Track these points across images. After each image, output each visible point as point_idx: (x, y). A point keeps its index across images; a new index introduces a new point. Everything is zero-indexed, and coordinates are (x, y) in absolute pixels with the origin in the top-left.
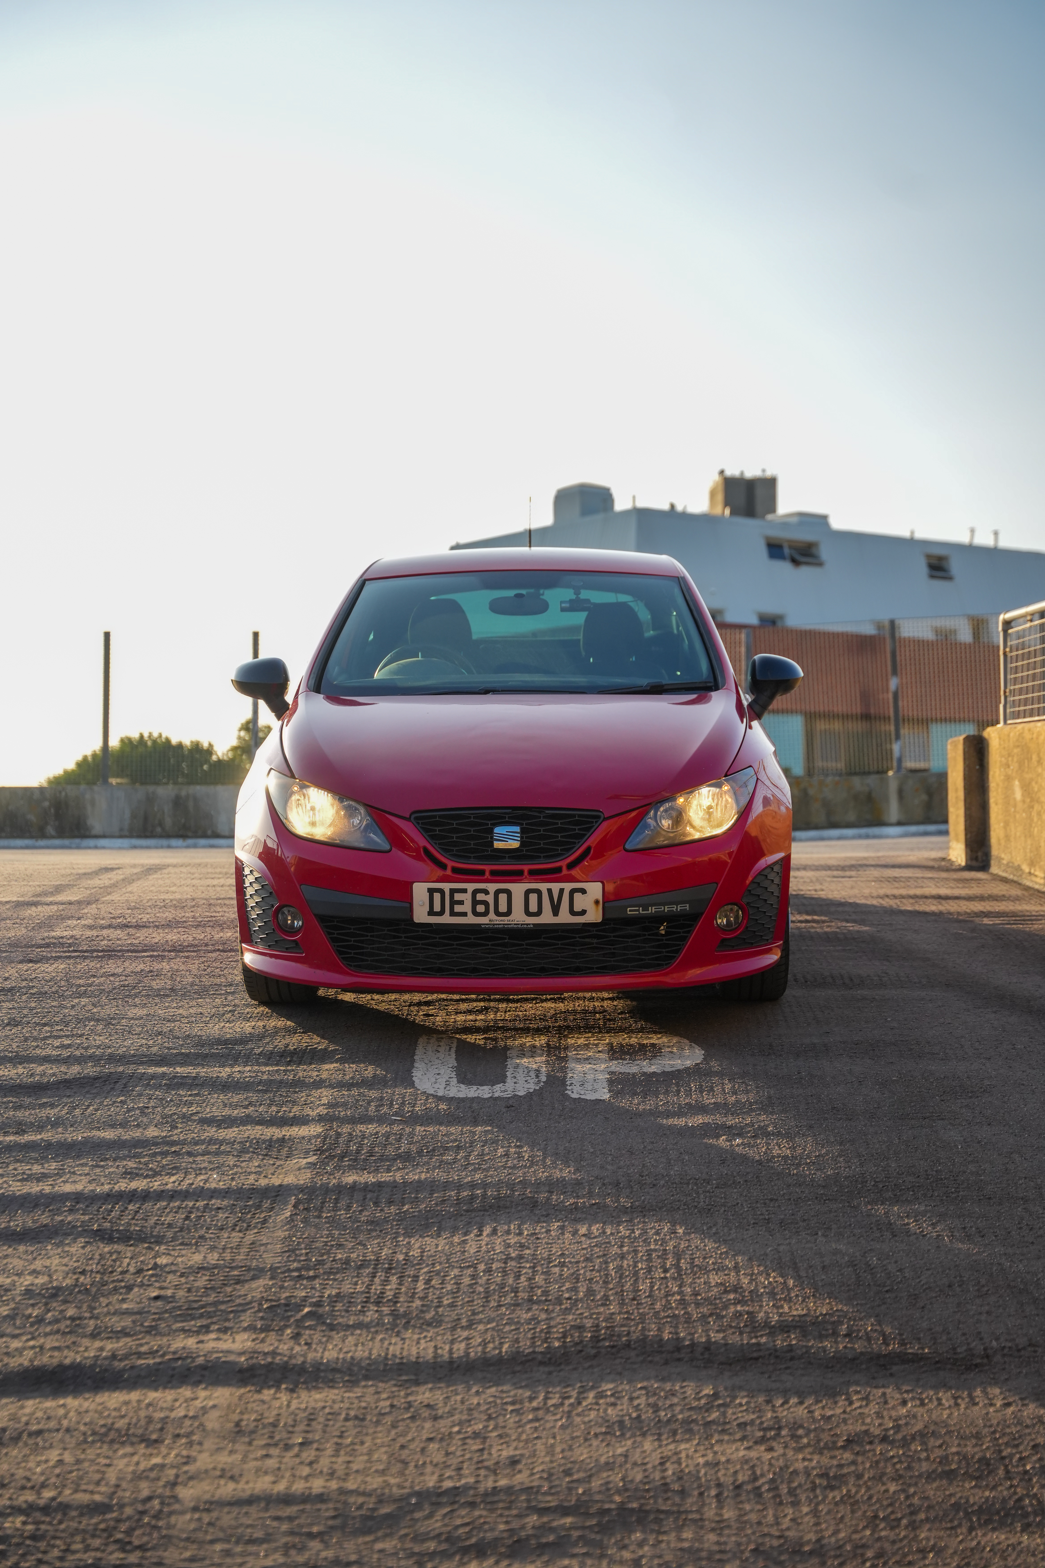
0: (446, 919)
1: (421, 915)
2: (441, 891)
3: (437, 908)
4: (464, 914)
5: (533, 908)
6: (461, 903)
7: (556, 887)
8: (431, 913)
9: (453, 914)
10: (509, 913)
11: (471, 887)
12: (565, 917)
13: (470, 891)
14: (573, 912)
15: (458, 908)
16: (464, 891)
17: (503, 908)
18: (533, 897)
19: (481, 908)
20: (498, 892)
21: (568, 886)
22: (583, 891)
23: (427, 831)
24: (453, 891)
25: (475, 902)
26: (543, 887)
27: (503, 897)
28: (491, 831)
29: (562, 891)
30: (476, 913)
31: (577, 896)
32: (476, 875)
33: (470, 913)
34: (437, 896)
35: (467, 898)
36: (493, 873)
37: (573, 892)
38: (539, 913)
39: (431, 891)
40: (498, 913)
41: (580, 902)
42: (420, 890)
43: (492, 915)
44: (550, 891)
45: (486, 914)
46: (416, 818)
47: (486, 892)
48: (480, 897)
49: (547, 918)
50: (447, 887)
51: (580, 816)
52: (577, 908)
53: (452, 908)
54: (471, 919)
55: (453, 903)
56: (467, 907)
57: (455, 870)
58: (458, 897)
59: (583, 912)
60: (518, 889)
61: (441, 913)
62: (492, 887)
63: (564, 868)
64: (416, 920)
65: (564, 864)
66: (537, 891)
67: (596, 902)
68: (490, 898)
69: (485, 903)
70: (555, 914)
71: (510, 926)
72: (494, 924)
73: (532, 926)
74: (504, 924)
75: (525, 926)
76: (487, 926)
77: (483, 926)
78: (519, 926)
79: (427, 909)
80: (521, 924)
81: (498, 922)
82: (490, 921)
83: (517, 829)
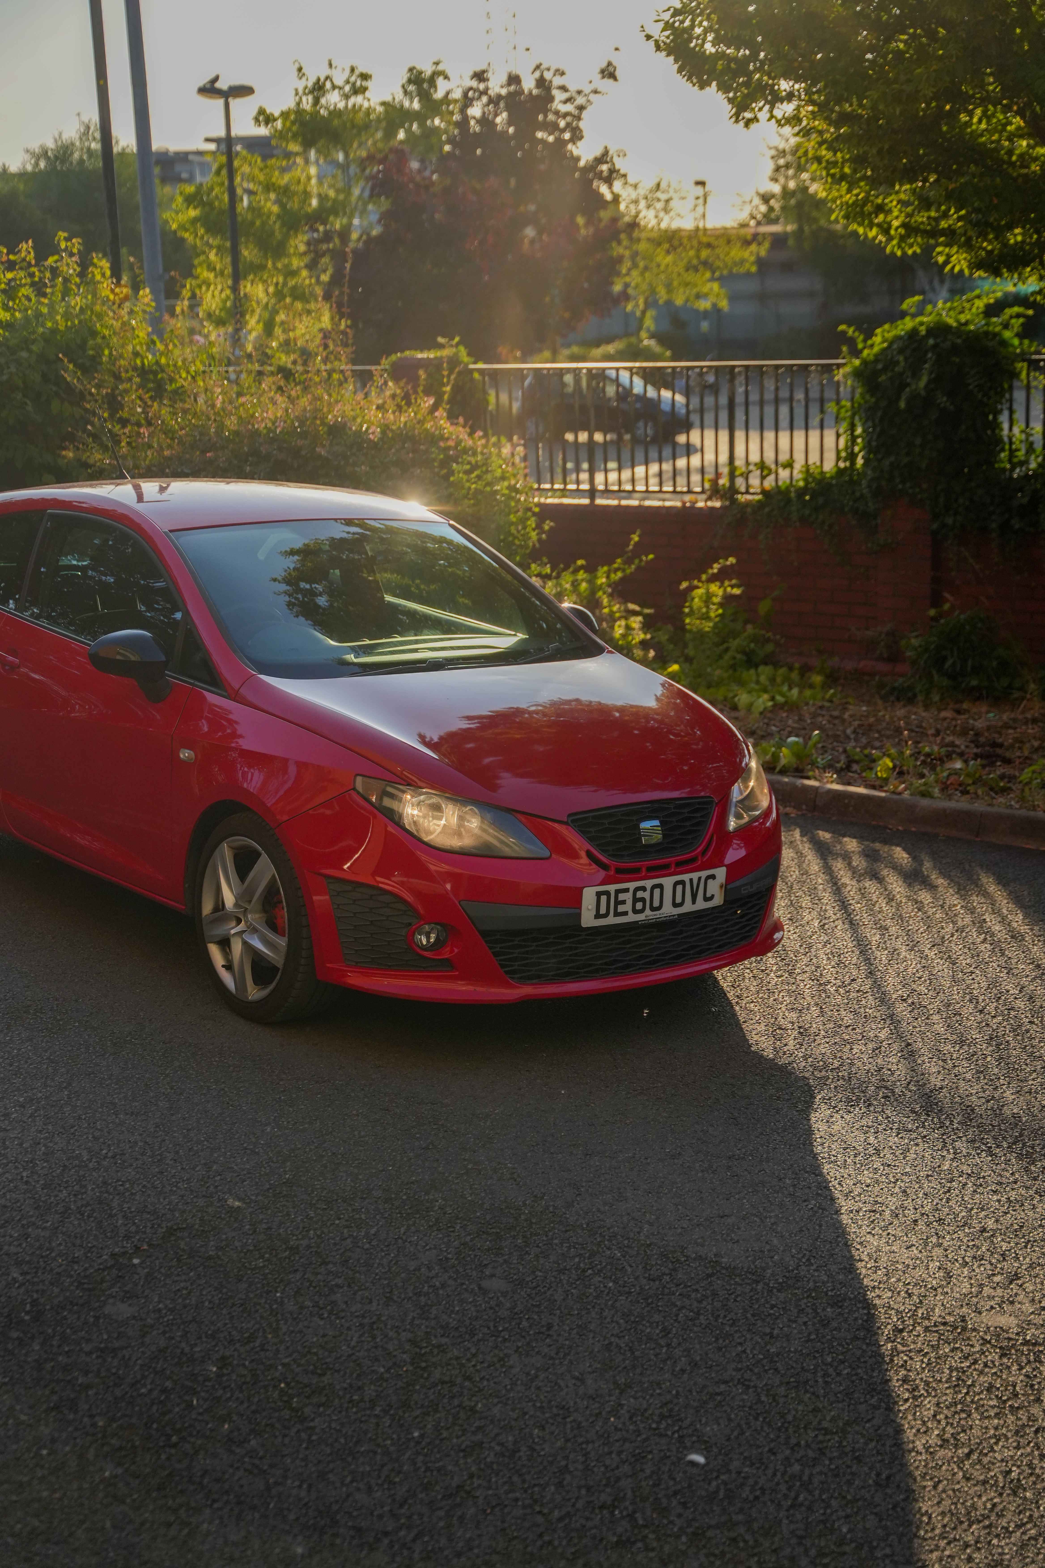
0: (611, 920)
1: (588, 919)
2: (607, 893)
3: (603, 910)
4: (625, 913)
5: (679, 900)
6: (623, 902)
7: (695, 876)
8: (598, 916)
9: (617, 914)
10: (661, 907)
11: (632, 885)
12: (701, 905)
13: (632, 890)
14: (706, 899)
15: (621, 908)
16: (626, 890)
17: (656, 903)
18: (679, 888)
19: (639, 906)
20: (654, 887)
21: (704, 874)
22: (713, 877)
23: (583, 832)
24: (618, 892)
25: (635, 900)
26: (686, 877)
27: (657, 892)
28: (637, 827)
29: (700, 878)
30: (635, 911)
31: (710, 881)
32: (633, 874)
33: (630, 913)
34: (604, 898)
35: (628, 897)
36: (649, 869)
37: (707, 879)
38: (682, 903)
39: (599, 894)
40: (653, 909)
41: (711, 888)
42: (589, 895)
43: (648, 912)
44: (691, 880)
45: (642, 911)
46: (573, 821)
47: (644, 889)
48: (640, 894)
49: (688, 907)
50: (612, 888)
51: (699, 803)
52: (708, 895)
53: (616, 909)
54: (632, 918)
55: (618, 903)
56: (628, 907)
57: (619, 871)
58: (622, 897)
59: (713, 897)
60: (668, 882)
61: (606, 915)
62: (648, 883)
63: (698, 857)
64: (584, 925)
65: (697, 853)
66: (682, 883)
67: (721, 887)
68: (646, 895)
69: (643, 900)
70: (694, 902)
71: (661, 920)
72: (649, 920)
73: (677, 916)
74: (656, 919)
75: (672, 917)
76: (643, 922)
77: (640, 923)
78: (668, 918)
79: (594, 912)
80: (670, 916)
81: (652, 917)
82: (646, 917)
83: (656, 823)
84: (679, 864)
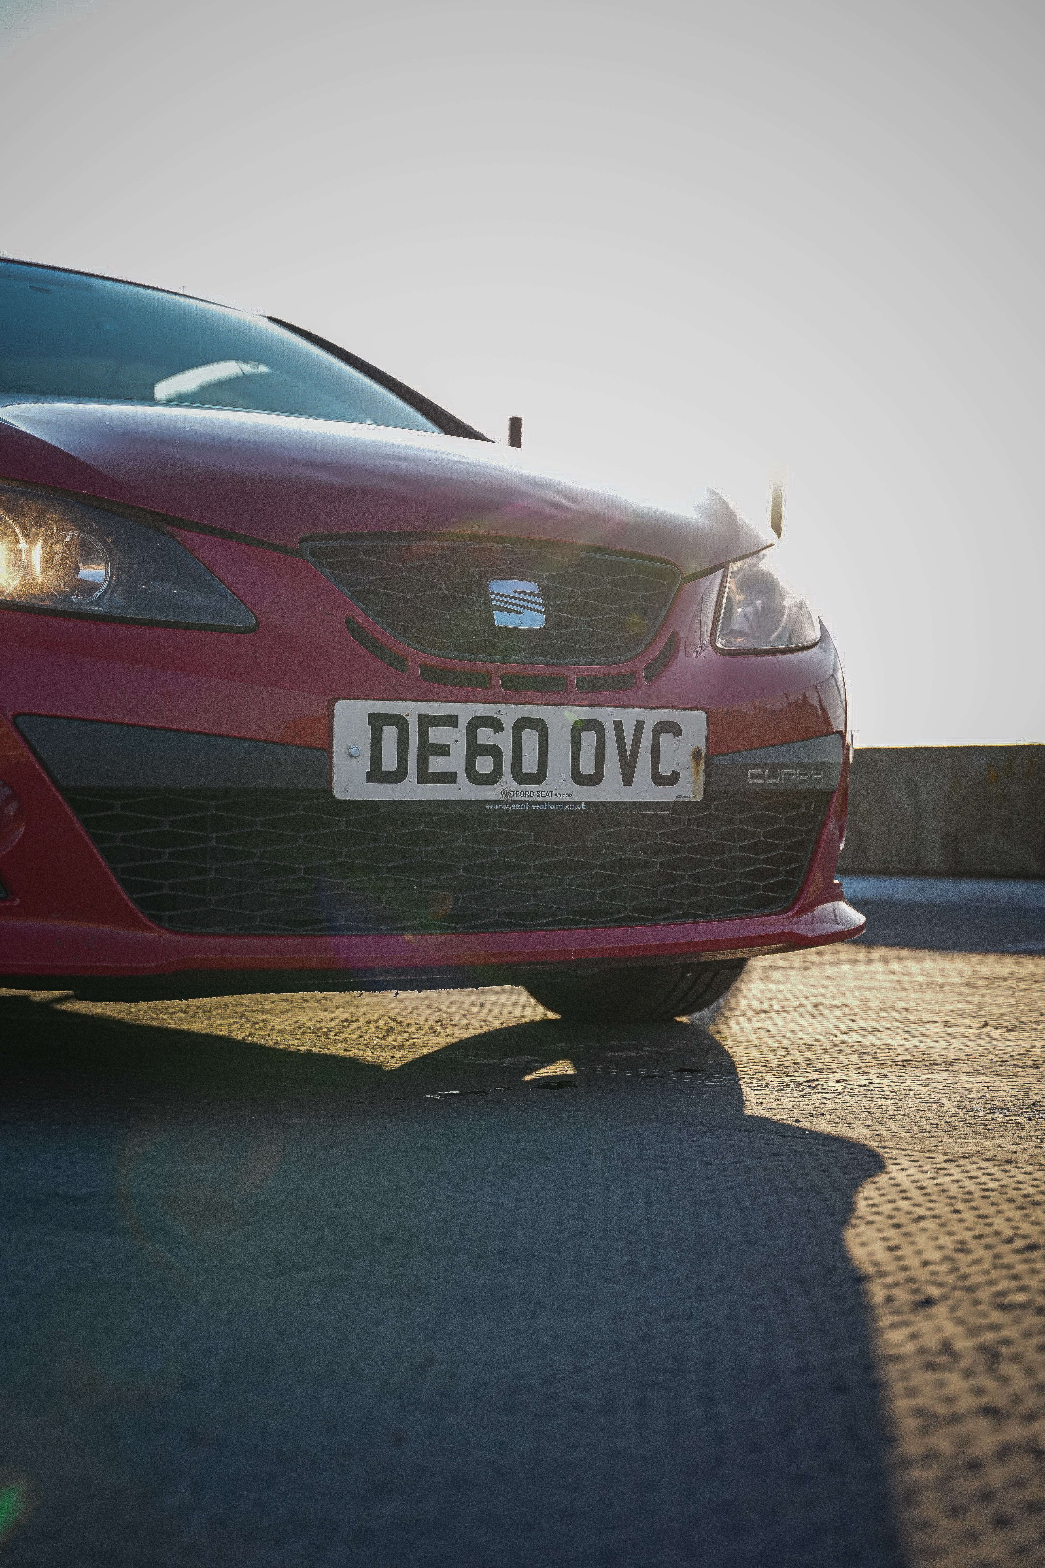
0: (411, 789)
1: (350, 781)
2: (400, 722)
3: (389, 764)
4: (449, 778)
5: (587, 765)
6: (443, 750)
7: (627, 716)
8: (376, 775)
9: (425, 777)
10: (540, 775)
11: (465, 711)
13: (463, 723)
14: (658, 779)
15: (436, 764)
16: (451, 721)
17: (529, 764)
18: (588, 738)
19: (485, 764)
20: (521, 725)
21: (650, 716)
22: (675, 729)
24: (426, 722)
25: (474, 750)
26: (606, 715)
27: (530, 737)
28: (482, 590)
29: (640, 725)
30: (473, 776)
31: (666, 737)
33: (462, 777)
34: (390, 734)
35: (455, 738)
37: (661, 728)
38: (597, 776)
39: (377, 722)
40: (519, 776)
41: (670, 754)
42: (350, 720)
43: (507, 780)
44: (618, 725)
45: (493, 778)
46: (312, 552)
47: (496, 725)
48: (485, 736)
49: (611, 788)
50: (411, 710)
51: (639, 568)
52: (665, 770)
53: (423, 764)
54: (466, 791)
55: (427, 749)
56: (455, 762)
57: (428, 672)
58: (436, 735)
59: (674, 778)
60: (558, 719)
61: (399, 776)
62: (507, 714)
63: (640, 677)
64: (339, 794)
65: (636, 666)
66: (596, 726)
67: (697, 755)
68: (503, 740)
69: (494, 752)
70: (628, 780)
71: (542, 807)
72: (512, 803)
73: (584, 807)
74: (530, 803)
75: (572, 807)
76: (497, 807)
77: (488, 807)
78: (561, 807)
79: (365, 764)
80: (566, 803)
81: (519, 798)
82: (504, 794)
83: (533, 587)
84: (586, 683)
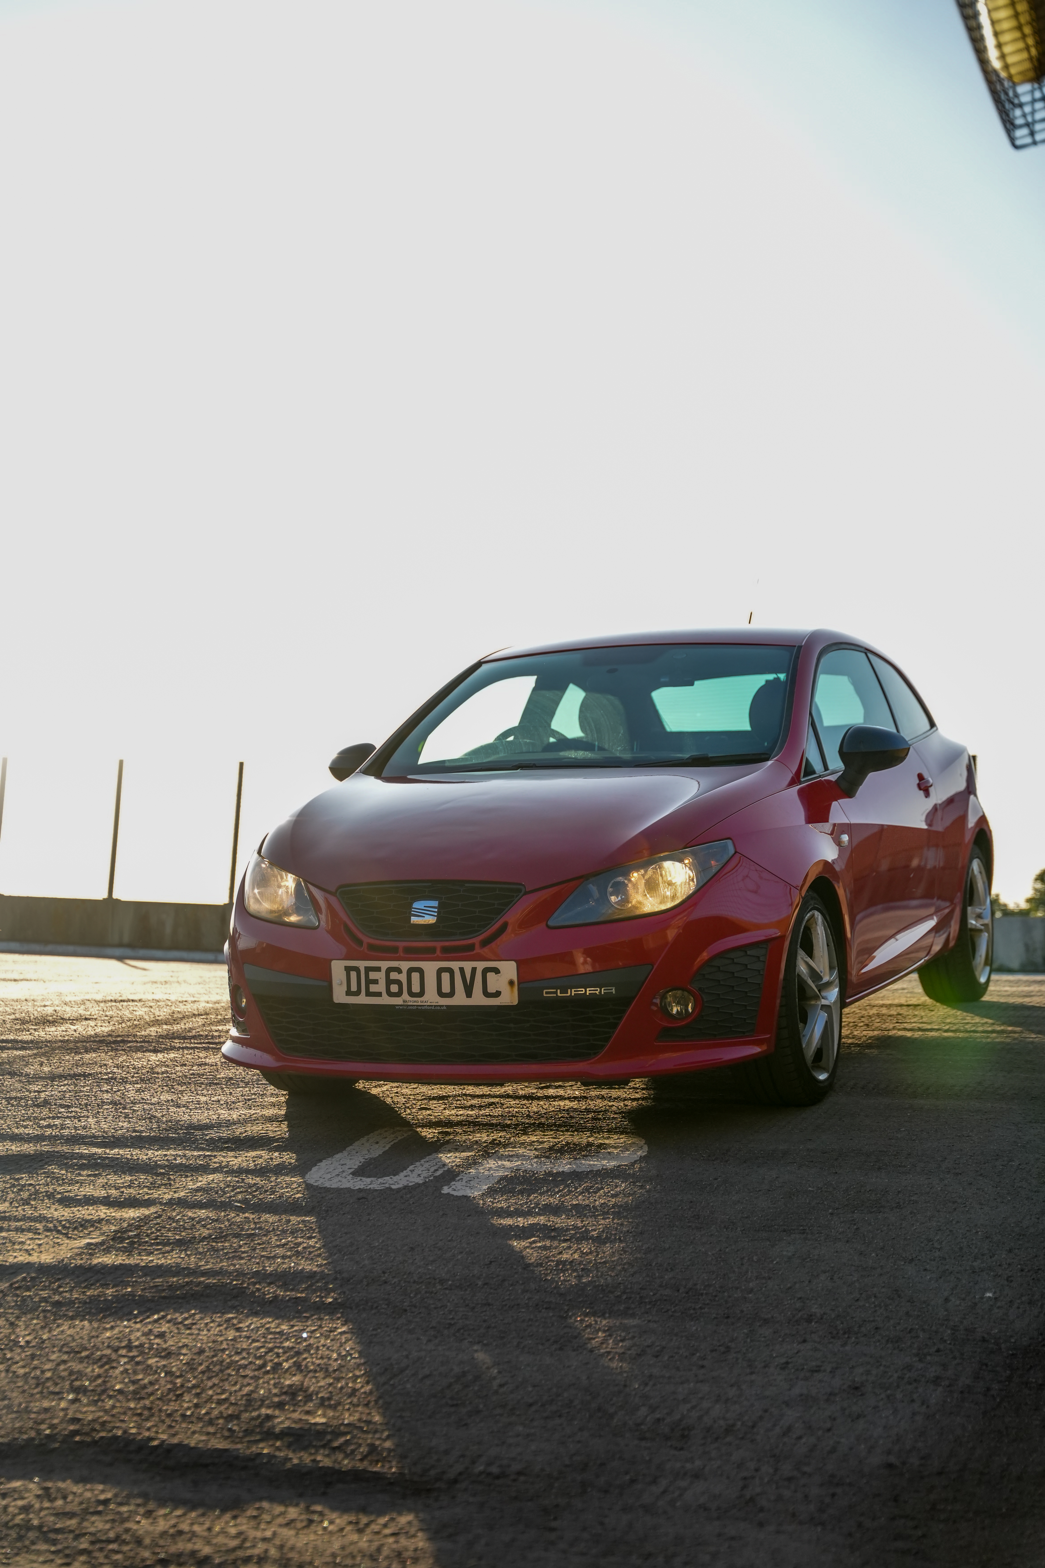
0: (362, 999)
1: (340, 996)
2: (357, 969)
3: (354, 988)
4: (379, 994)
5: (446, 989)
6: (376, 982)
7: (468, 966)
8: (349, 993)
9: (369, 994)
10: (421, 994)
11: (385, 965)
12: (478, 999)
13: (384, 970)
14: (486, 994)
15: (373, 988)
16: (378, 969)
17: (416, 988)
18: (446, 977)
19: (394, 988)
20: (411, 971)
21: (481, 965)
22: (496, 971)
23: (350, 906)
24: (368, 970)
25: (389, 982)
26: (455, 965)
27: (415, 976)
28: (410, 906)
29: (474, 970)
30: (390, 994)
31: (490, 976)
32: (390, 953)
33: (384, 994)
34: (353, 975)
35: (381, 976)
36: (407, 950)
37: (486, 971)
38: (452, 994)
39: (348, 969)
40: (411, 994)
41: (495, 982)
42: (338, 968)
43: (405, 995)
44: (462, 970)
45: (399, 994)
46: (344, 893)
47: (399, 971)
48: (394, 976)
49: (460, 999)
50: (362, 964)
51: (501, 889)
52: (491, 990)
53: (367, 988)
54: (386, 1000)
55: (369, 982)
56: (381, 987)
57: (371, 947)
58: (373, 975)
59: (498, 994)
60: (431, 968)
61: (358, 993)
62: (405, 965)
63: (477, 946)
64: (336, 1000)
65: (476, 940)
66: (449, 970)
67: (511, 983)
68: (403, 978)
69: (399, 982)
70: (470, 995)
71: (423, 1008)
72: (408, 1006)
73: (445, 1008)
74: (417, 1006)
75: (439, 1008)
76: (401, 1007)
77: (397, 1007)
78: (433, 1008)
79: (344, 988)
80: (435, 1006)
81: (411, 1004)
82: (404, 1001)
83: (435, 903)
84: (445, 950)
